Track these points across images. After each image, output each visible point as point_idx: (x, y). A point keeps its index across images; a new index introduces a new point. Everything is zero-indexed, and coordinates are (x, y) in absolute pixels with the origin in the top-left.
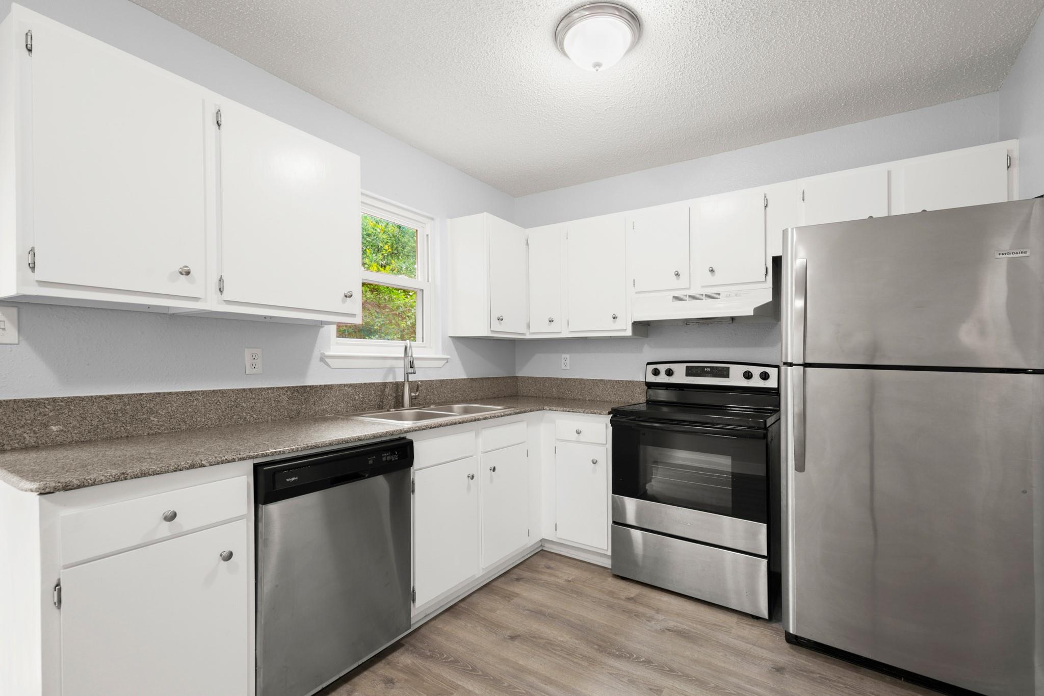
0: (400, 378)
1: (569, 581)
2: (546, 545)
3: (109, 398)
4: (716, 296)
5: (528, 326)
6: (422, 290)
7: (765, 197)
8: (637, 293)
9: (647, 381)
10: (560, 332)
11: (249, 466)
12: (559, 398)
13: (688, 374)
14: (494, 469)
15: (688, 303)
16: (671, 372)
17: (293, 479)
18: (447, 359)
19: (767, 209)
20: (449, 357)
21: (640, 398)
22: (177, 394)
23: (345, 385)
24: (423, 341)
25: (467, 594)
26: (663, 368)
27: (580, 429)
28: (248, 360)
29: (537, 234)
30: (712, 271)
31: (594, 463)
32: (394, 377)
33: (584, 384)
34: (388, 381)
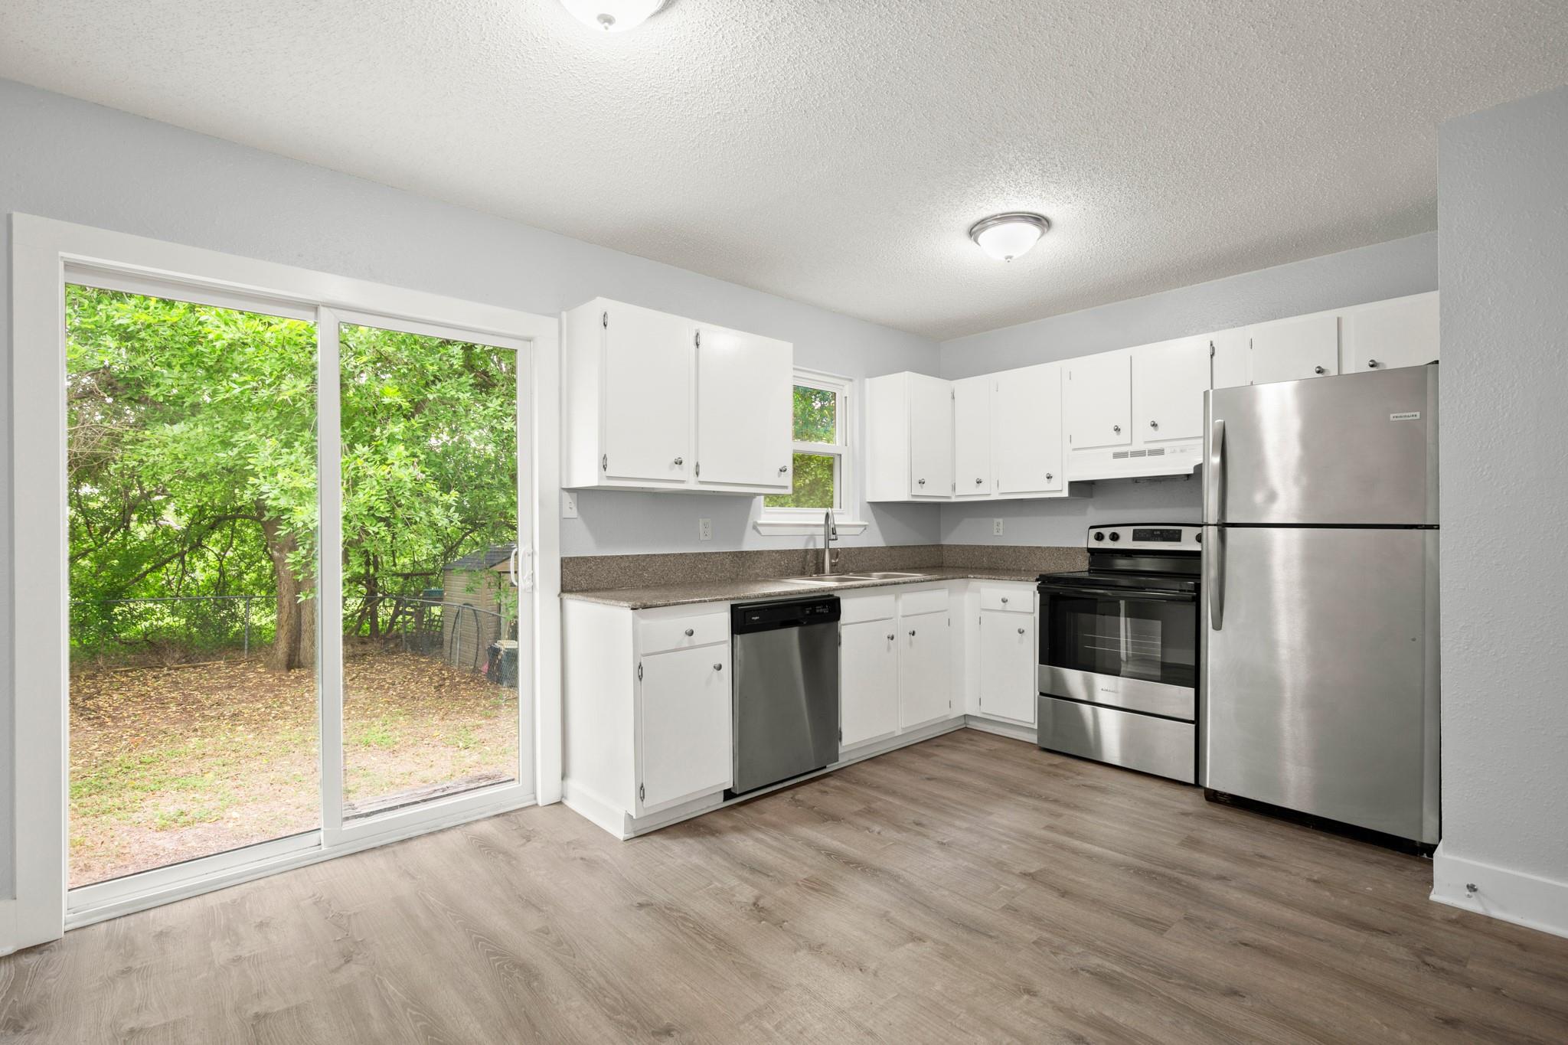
0: (821, 545)
1: (991, 750)
2: (971, 723)
3: (621, 557)
4: (1160, 452)
5: (954, 488)
6: (840, 455)
7: (1211, 345)
8: (1074, 449)
9: (1089, 547)
10: (989, 494)
11: (727, 605)
12: (990, 569)
13: (1135, 538)
14: (914, 634)
15: (1129, 460)
16: (1115, 536)
17: (756, 618)
18: (865, 526)
19: (1214, 358)
20: (866, 523)
21: (1081, 566)
22: (659, 555)
23: (773, 551)
24: (840, 507)
25: (889, 750)
26: (1107, 532)
27: (1006, 598)
28: (701, 529)
29: (965, 386)
30: (1154, 425)
31: (1020, 633)
32: (815, 545)
33: (1019, 552)
34: (809, 548)
